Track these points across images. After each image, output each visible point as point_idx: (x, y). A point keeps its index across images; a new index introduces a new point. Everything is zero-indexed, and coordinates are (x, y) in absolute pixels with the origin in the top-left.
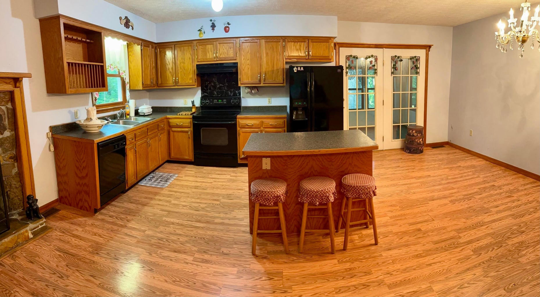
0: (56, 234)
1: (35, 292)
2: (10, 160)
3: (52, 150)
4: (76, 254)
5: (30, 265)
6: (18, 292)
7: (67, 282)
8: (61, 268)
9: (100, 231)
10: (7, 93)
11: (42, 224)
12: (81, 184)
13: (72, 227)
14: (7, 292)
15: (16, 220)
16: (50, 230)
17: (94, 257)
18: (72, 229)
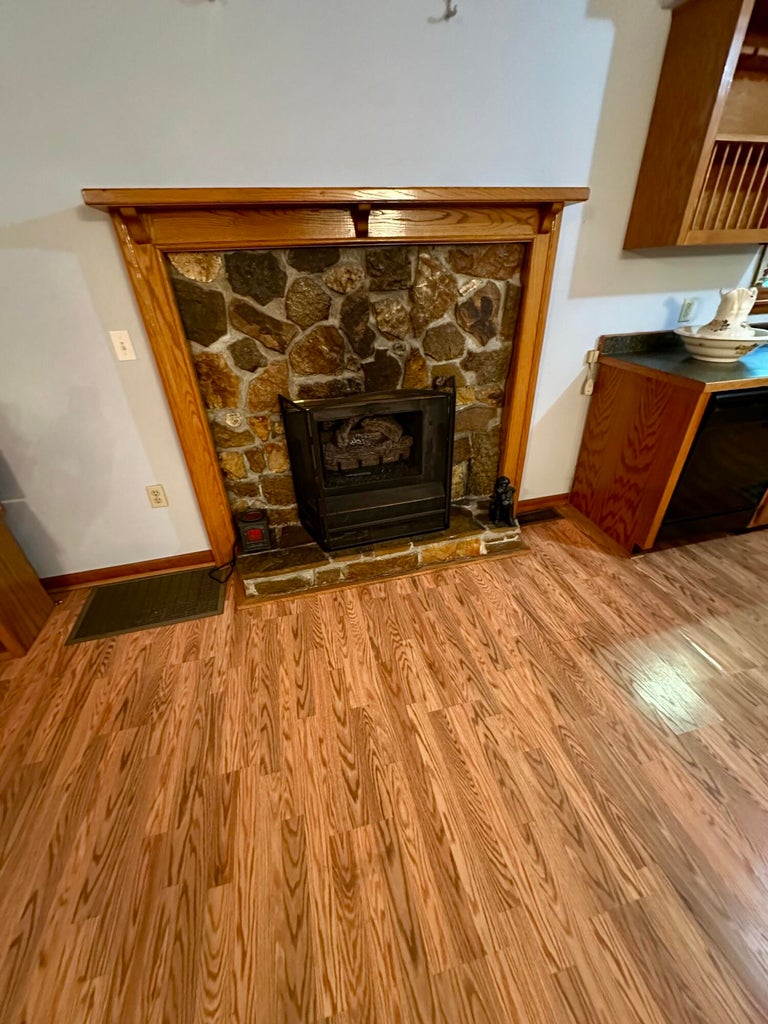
0: (531, 564)
1: (436, 664)
2: (490, 400)
3: (587, 393)
4: (547, 626)
5: (455, 605)
6: (411, 647)
7: (499, 677)
8: (504, 641)
9: (624, 602)
10: (516, 246)
11: (511, 537)
12: (625, 480)
13: (571, 563)
14: (398, 638)
15: (468, 514)
16: (522, 552)
17: (580, 654)
18: (567, 567)
